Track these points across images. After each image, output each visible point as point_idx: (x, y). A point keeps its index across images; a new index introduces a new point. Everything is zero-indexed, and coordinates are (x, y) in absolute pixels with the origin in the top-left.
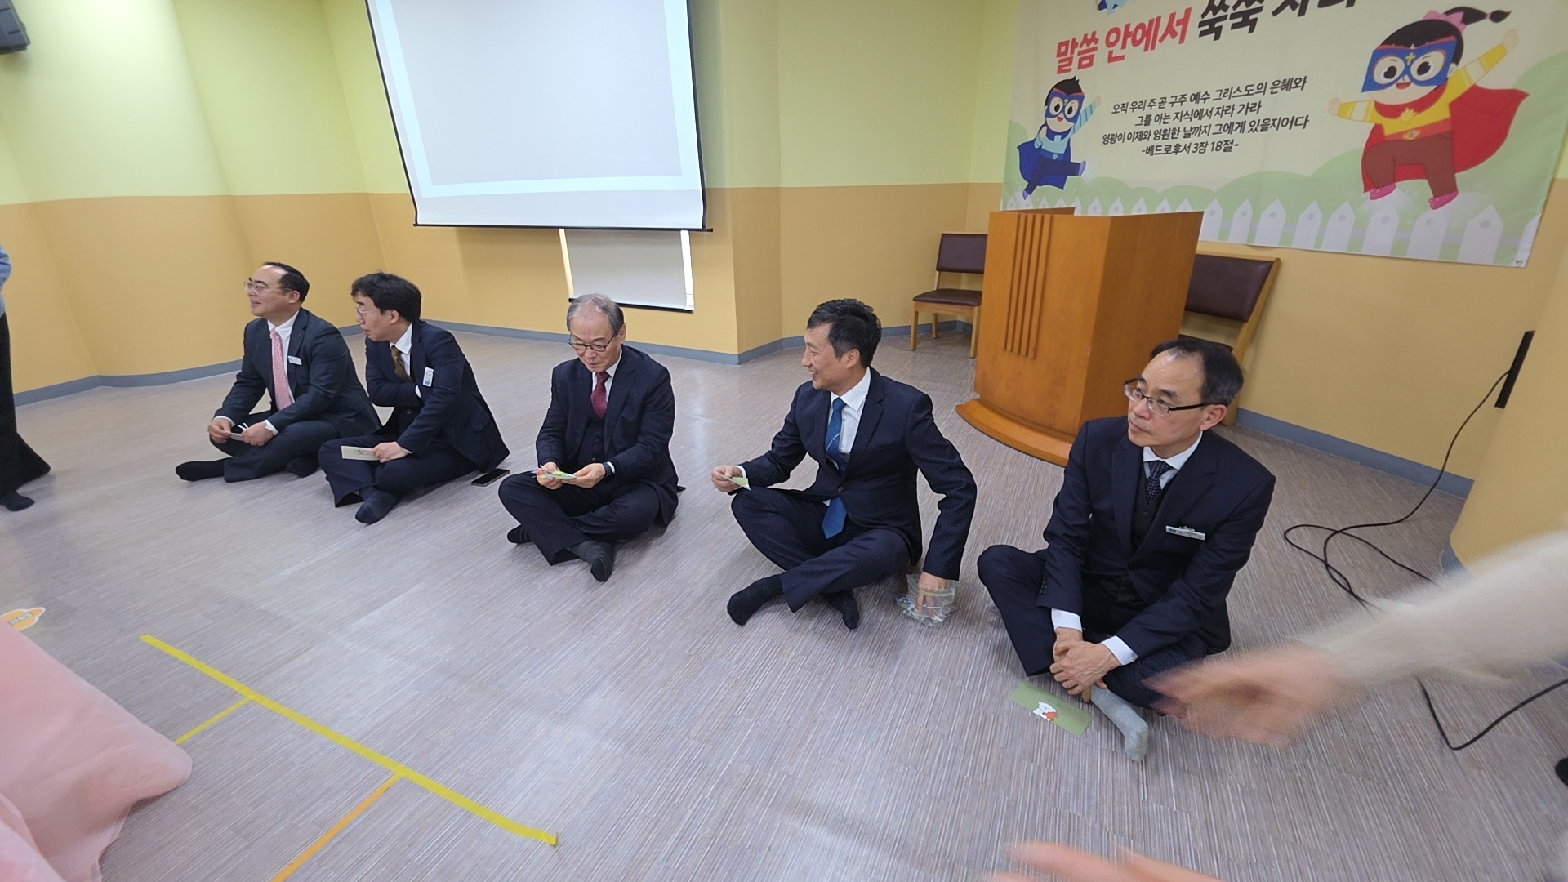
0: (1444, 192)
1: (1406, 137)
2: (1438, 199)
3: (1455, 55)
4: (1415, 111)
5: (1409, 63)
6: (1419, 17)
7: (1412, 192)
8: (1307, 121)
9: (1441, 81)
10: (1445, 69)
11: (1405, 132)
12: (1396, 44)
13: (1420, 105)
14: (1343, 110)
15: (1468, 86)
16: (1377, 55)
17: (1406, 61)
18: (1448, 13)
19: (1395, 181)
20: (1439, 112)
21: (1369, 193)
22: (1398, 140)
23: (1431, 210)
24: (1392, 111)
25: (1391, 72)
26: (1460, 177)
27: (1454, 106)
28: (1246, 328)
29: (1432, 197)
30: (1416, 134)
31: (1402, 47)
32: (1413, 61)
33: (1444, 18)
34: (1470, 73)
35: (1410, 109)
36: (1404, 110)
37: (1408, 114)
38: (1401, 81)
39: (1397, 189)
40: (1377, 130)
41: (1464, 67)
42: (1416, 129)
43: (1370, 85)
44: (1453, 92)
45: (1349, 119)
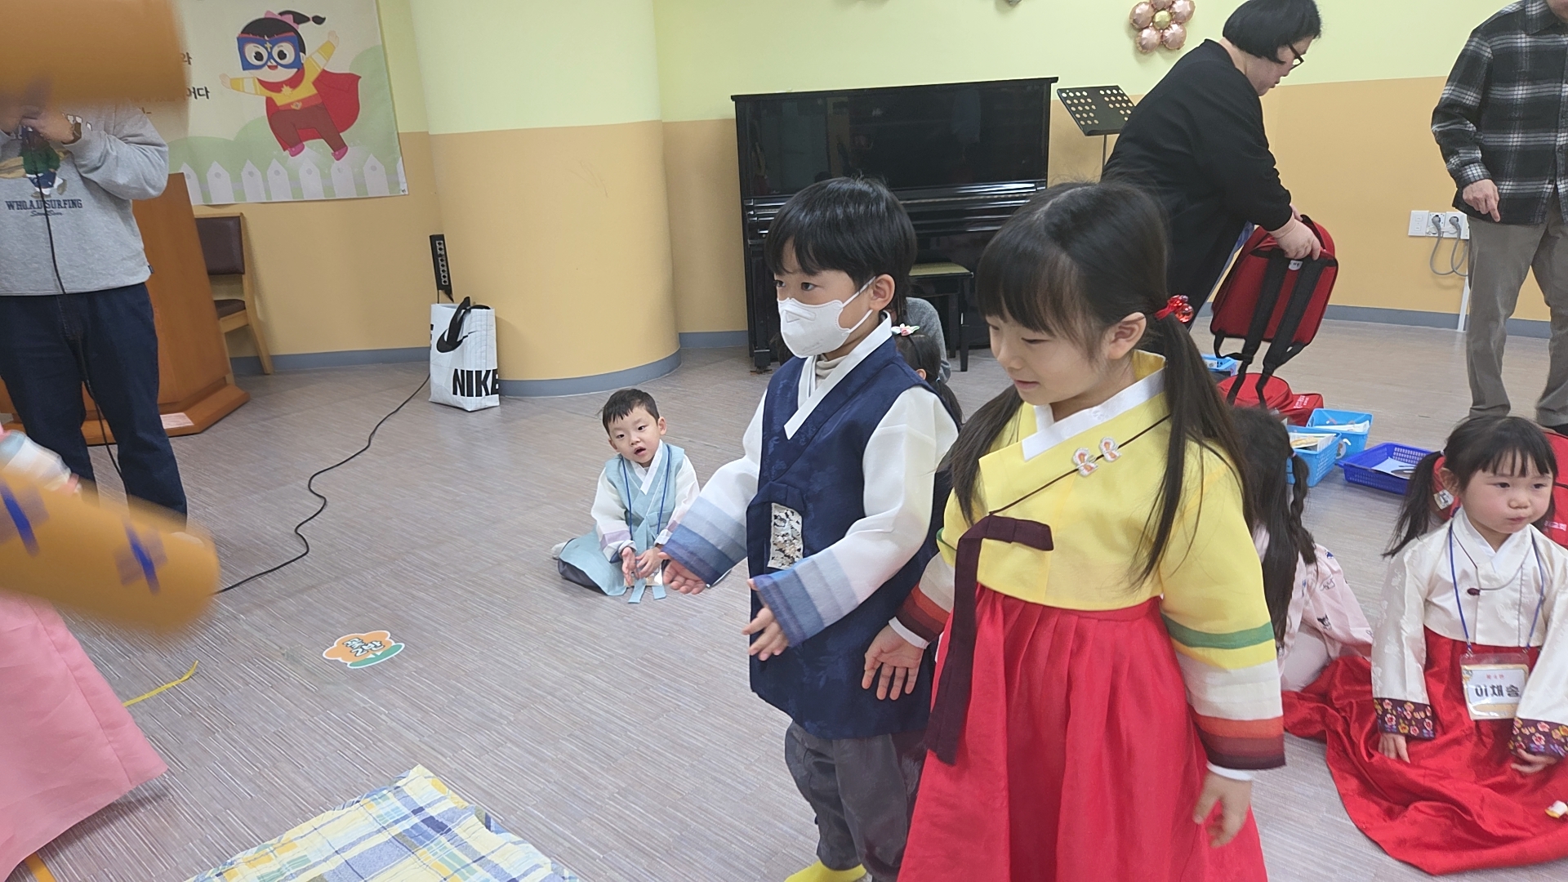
0: (339, 149)
1: (293, 107)
2: (337, 153)
3: (300, 47)
4: (291, 87)
5: (269, 50)
6: (262, 16)
7: (315, 150)
8: (207, 92)
9: (297, 64)
10: (297, 57)
11: (292, 103)
12: (253, 35)
13: (294, 82)
14: (235, 84)
15: (320, 70)
16: (242, 42)
17: (266, 49)
18: (281, 14)
19: (301, 142)
20: (307, 90)
21: (287, 152)
22: (287, 110)
23: (336, 161)
24: (275, 87)
25: (259, 56)
26: (345, 135)
27: (316, 83)
28: (246, 278)
29: (332, 151)
30: (299, 106)
31: (258, 37)
32: (271, 48)
33: (279, 17)
34: (315, 62)
35: (287, 85)
36: (283, 87)
37: (286, 89)
38: (269, 64)
39: (306, 148)
40: (270, 102)
41: (311, 56)
42: (298, 101)
43: (246, 66)
44: (311, 75)
45: (244, 92)
